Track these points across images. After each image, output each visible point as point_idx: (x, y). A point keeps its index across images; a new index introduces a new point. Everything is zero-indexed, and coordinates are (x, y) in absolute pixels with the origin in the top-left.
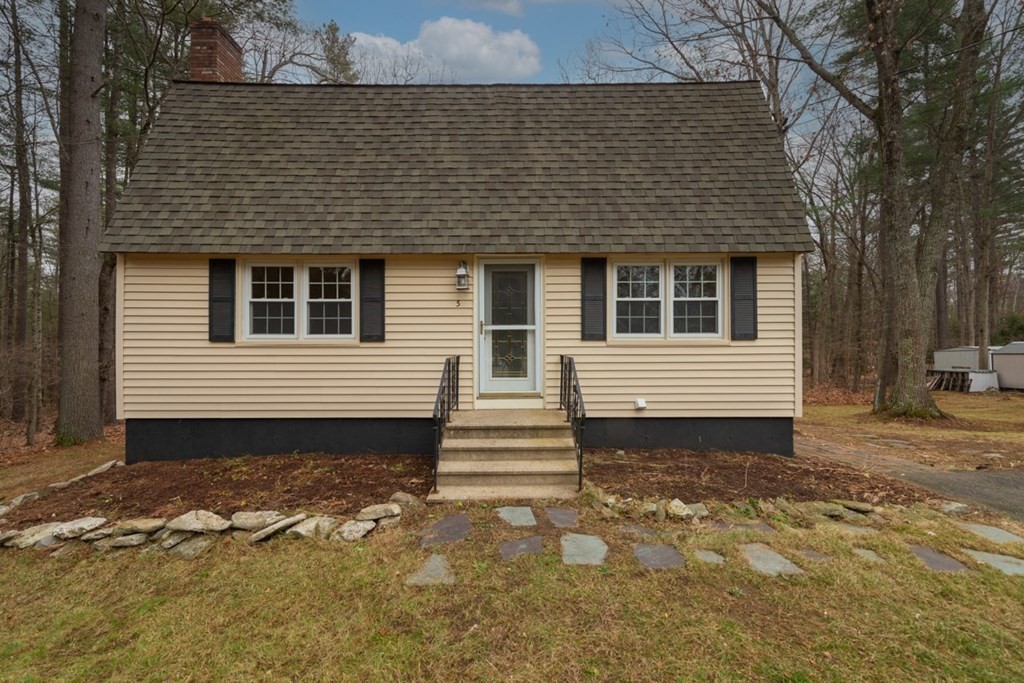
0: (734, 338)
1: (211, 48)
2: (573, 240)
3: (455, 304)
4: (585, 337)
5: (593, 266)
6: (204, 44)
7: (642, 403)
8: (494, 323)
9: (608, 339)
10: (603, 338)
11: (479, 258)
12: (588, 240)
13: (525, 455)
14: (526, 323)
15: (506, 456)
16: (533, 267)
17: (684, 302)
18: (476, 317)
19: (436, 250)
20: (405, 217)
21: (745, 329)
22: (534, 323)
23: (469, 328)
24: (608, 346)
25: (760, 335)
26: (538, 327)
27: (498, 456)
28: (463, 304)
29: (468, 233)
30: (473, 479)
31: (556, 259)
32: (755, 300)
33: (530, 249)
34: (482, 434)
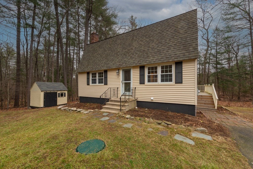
0: (176, 83)
2: (136, 63)
4: (141, 83)
5: (142, 68)
7: (152, 98)
8: (125, 81)
9: (145, 84)
10: (144, 83)
12: (139, 62)
13: (118, 106)
15: (115, 106)
16: (131, 69)
17: (164, 74)
18: (121, 80)
19: (113, 68)
20: (110, 62)
21: (179, 81)
23: (119, 82)
24: (145, 85)
25: (183, 82)
27: (114, 105)
29: (119, 64)
30: (108, 109)
31: (134, 67)
32: (182, 73)
33: (128, 66)
34: (114, 102)
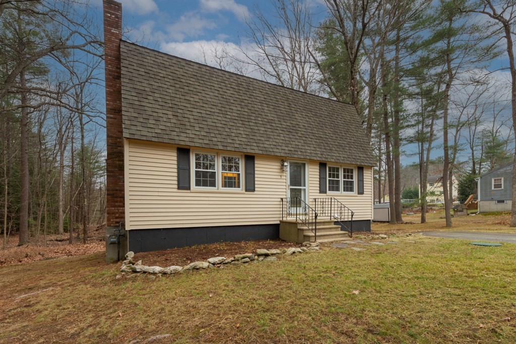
1: (117, 18)
3: (280, 177)
6: (113, 14)
11: (288, 159)
14: (301, 186)
22: (305, 186)
26: (306, 188)
28: (283, 177)
